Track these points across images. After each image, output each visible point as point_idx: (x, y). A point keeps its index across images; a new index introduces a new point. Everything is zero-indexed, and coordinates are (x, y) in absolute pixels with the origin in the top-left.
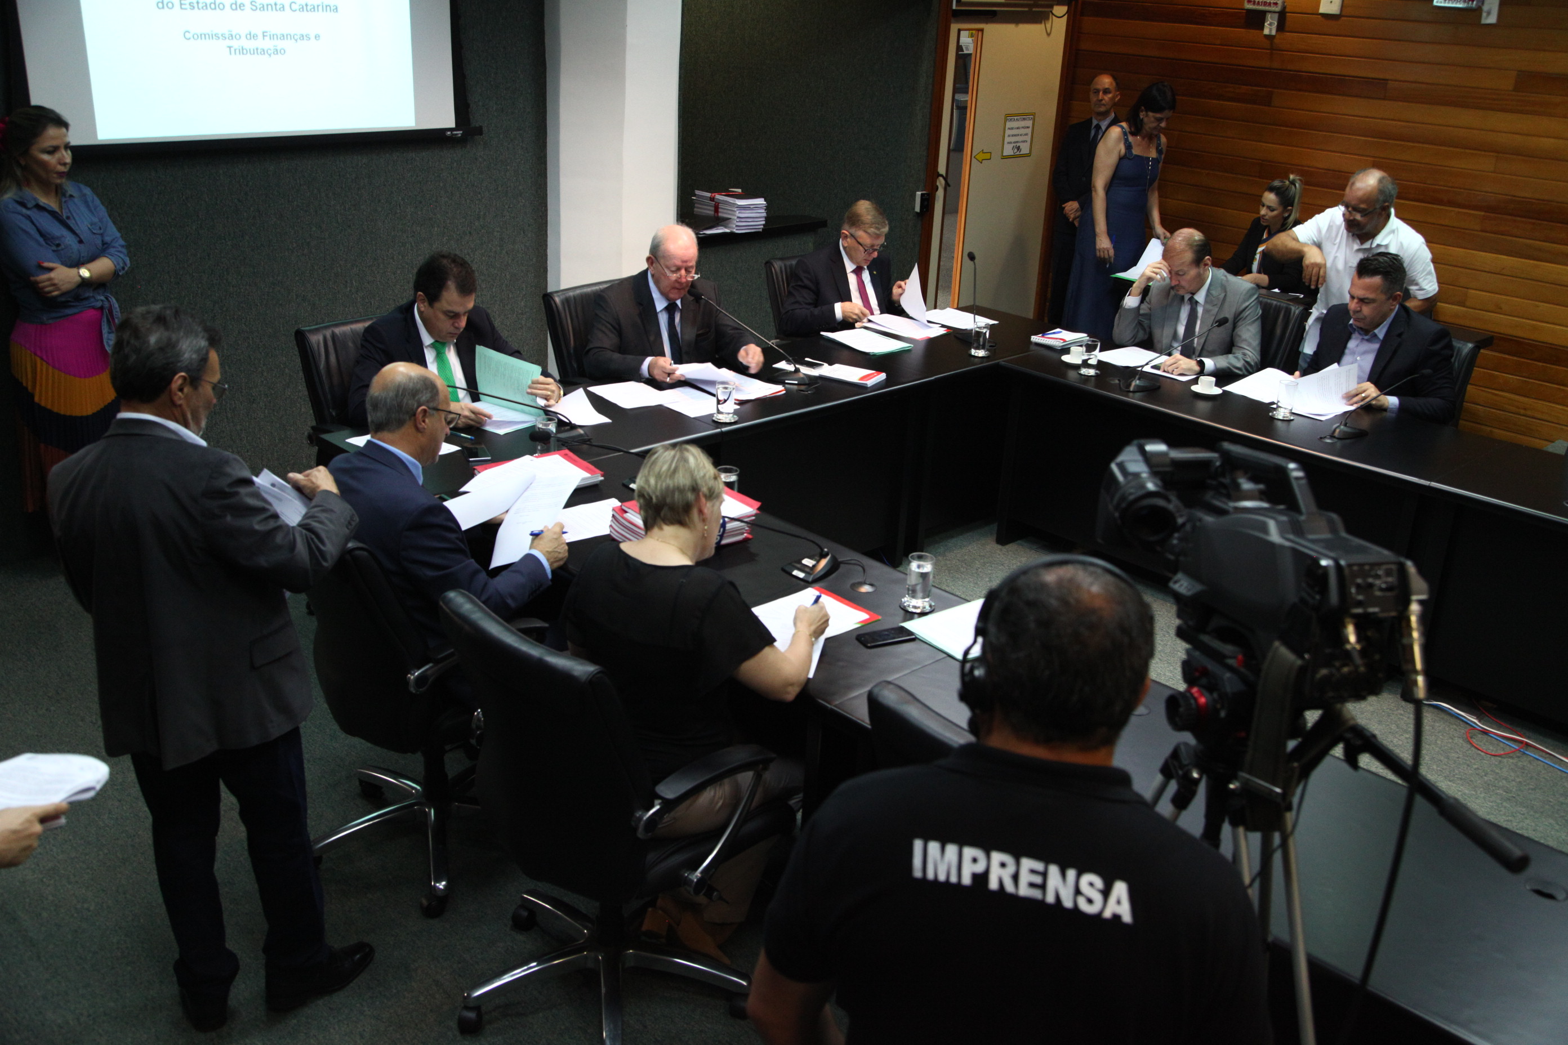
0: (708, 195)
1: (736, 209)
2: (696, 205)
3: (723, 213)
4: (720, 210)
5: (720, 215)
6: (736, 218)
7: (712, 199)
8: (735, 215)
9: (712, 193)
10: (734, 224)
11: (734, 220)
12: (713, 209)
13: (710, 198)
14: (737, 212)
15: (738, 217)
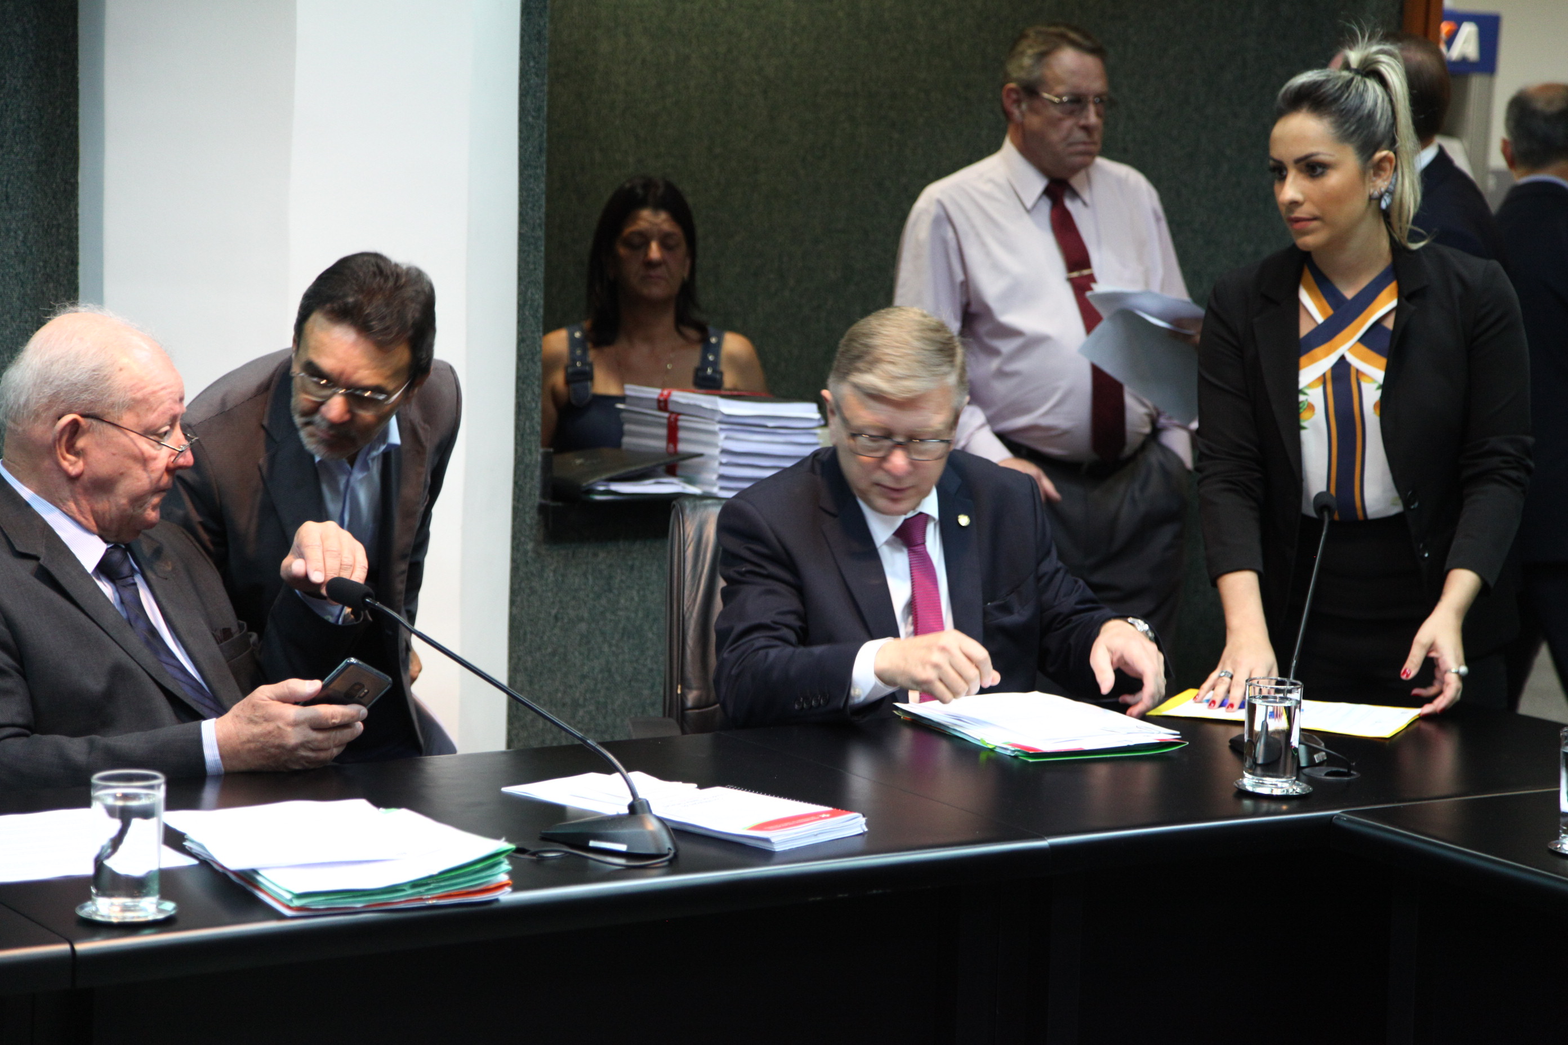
0: (654, 393)
1: (717, 427)
2: (627, 427)
3: (688, 441)
4: (682, 434)
5: (683, 447)
6: (716, 452)
7: (663, 404)
8: (715, 445)
9: (663, 387)
10: (714, 471)
11: (712, 457)
12: (663, 432)
13: (659, 401)
14: (722, 435)
15: (725, 452)
